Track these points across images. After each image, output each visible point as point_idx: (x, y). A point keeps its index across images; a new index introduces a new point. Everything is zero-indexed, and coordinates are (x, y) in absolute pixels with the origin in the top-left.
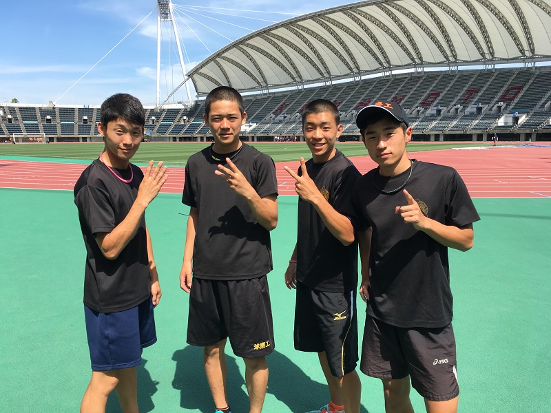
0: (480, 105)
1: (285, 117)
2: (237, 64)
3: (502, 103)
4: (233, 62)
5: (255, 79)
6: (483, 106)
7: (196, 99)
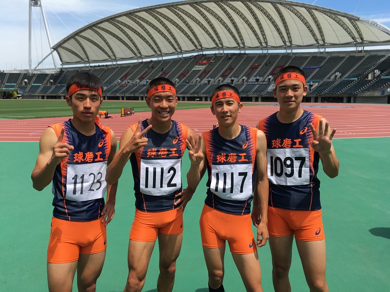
0: (258, 78)
1: (128, 82)
2: (92, 42)
3: (271, 76)
4: (88, 40)
5: (106, 53)
6: (260, 78)
7: (61, 67)
